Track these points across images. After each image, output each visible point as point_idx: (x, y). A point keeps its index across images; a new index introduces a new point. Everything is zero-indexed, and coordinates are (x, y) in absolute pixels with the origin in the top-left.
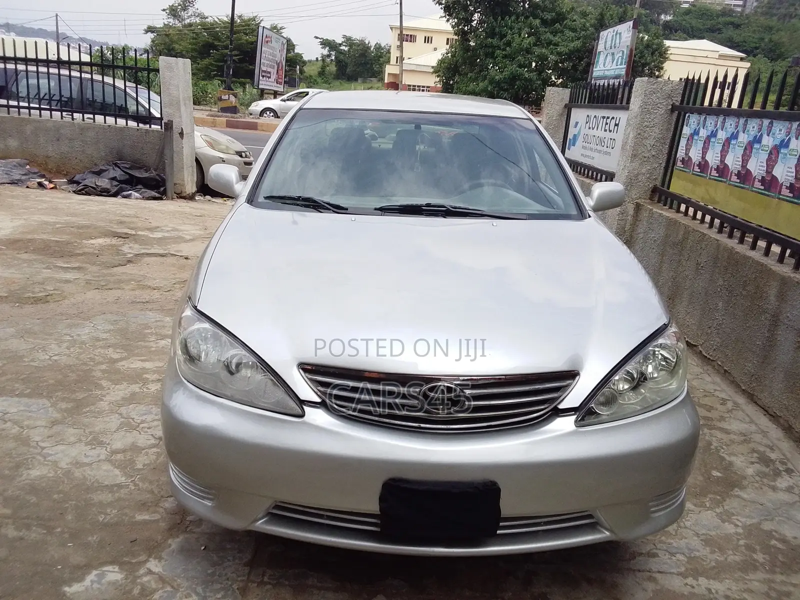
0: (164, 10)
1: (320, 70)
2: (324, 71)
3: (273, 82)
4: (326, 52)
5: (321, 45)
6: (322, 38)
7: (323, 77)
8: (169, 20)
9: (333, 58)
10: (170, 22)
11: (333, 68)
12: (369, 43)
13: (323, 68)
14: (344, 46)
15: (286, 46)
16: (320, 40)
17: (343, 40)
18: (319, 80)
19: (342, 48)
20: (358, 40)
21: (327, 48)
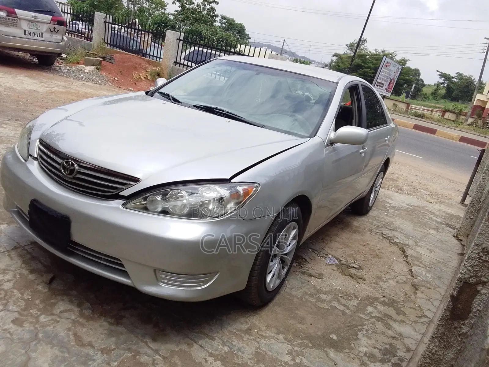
0: (347, 45)
1: (434, 91)
2: (436, 92)
3: (384, 90)
4: (441, 81)
5: (439, 76)
6: (441, 72)
7: (434, 96)
8: (347, 51)
9: (446, 85)
10: (348, 52)
11: (443, 92)
12: (474, 79)
13: (436, 90)
14: (456, 79)
15: (400, 70)
16: (439, 73)
17: (456, 75)
18: (431, 97)
19: (454, 80)
20: (467, 76)
21: (443, 79)
